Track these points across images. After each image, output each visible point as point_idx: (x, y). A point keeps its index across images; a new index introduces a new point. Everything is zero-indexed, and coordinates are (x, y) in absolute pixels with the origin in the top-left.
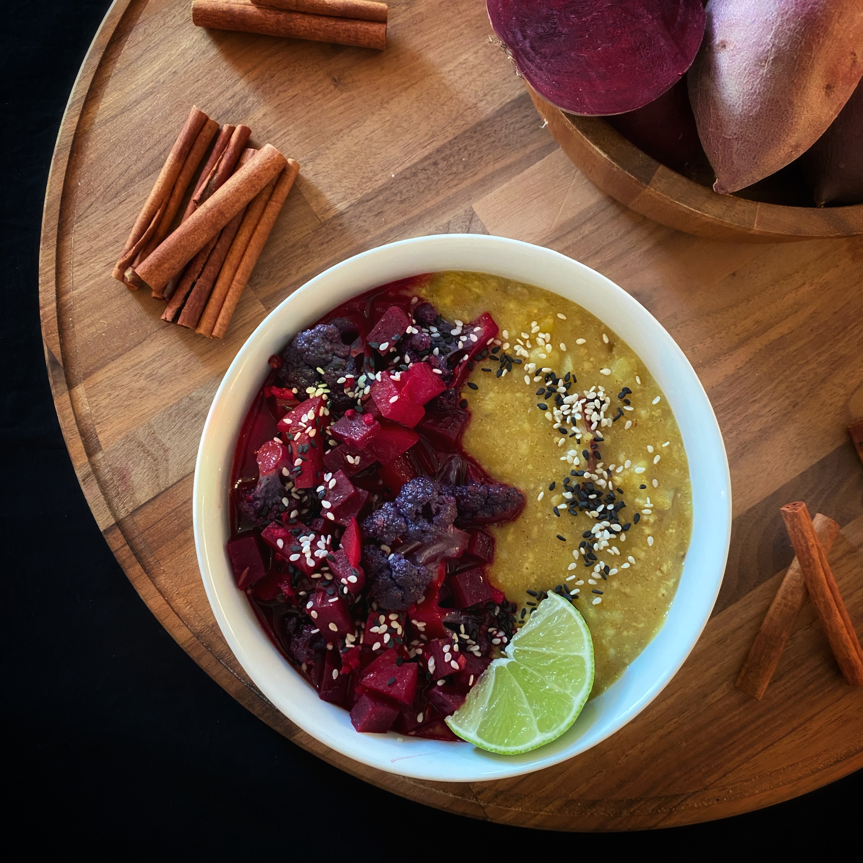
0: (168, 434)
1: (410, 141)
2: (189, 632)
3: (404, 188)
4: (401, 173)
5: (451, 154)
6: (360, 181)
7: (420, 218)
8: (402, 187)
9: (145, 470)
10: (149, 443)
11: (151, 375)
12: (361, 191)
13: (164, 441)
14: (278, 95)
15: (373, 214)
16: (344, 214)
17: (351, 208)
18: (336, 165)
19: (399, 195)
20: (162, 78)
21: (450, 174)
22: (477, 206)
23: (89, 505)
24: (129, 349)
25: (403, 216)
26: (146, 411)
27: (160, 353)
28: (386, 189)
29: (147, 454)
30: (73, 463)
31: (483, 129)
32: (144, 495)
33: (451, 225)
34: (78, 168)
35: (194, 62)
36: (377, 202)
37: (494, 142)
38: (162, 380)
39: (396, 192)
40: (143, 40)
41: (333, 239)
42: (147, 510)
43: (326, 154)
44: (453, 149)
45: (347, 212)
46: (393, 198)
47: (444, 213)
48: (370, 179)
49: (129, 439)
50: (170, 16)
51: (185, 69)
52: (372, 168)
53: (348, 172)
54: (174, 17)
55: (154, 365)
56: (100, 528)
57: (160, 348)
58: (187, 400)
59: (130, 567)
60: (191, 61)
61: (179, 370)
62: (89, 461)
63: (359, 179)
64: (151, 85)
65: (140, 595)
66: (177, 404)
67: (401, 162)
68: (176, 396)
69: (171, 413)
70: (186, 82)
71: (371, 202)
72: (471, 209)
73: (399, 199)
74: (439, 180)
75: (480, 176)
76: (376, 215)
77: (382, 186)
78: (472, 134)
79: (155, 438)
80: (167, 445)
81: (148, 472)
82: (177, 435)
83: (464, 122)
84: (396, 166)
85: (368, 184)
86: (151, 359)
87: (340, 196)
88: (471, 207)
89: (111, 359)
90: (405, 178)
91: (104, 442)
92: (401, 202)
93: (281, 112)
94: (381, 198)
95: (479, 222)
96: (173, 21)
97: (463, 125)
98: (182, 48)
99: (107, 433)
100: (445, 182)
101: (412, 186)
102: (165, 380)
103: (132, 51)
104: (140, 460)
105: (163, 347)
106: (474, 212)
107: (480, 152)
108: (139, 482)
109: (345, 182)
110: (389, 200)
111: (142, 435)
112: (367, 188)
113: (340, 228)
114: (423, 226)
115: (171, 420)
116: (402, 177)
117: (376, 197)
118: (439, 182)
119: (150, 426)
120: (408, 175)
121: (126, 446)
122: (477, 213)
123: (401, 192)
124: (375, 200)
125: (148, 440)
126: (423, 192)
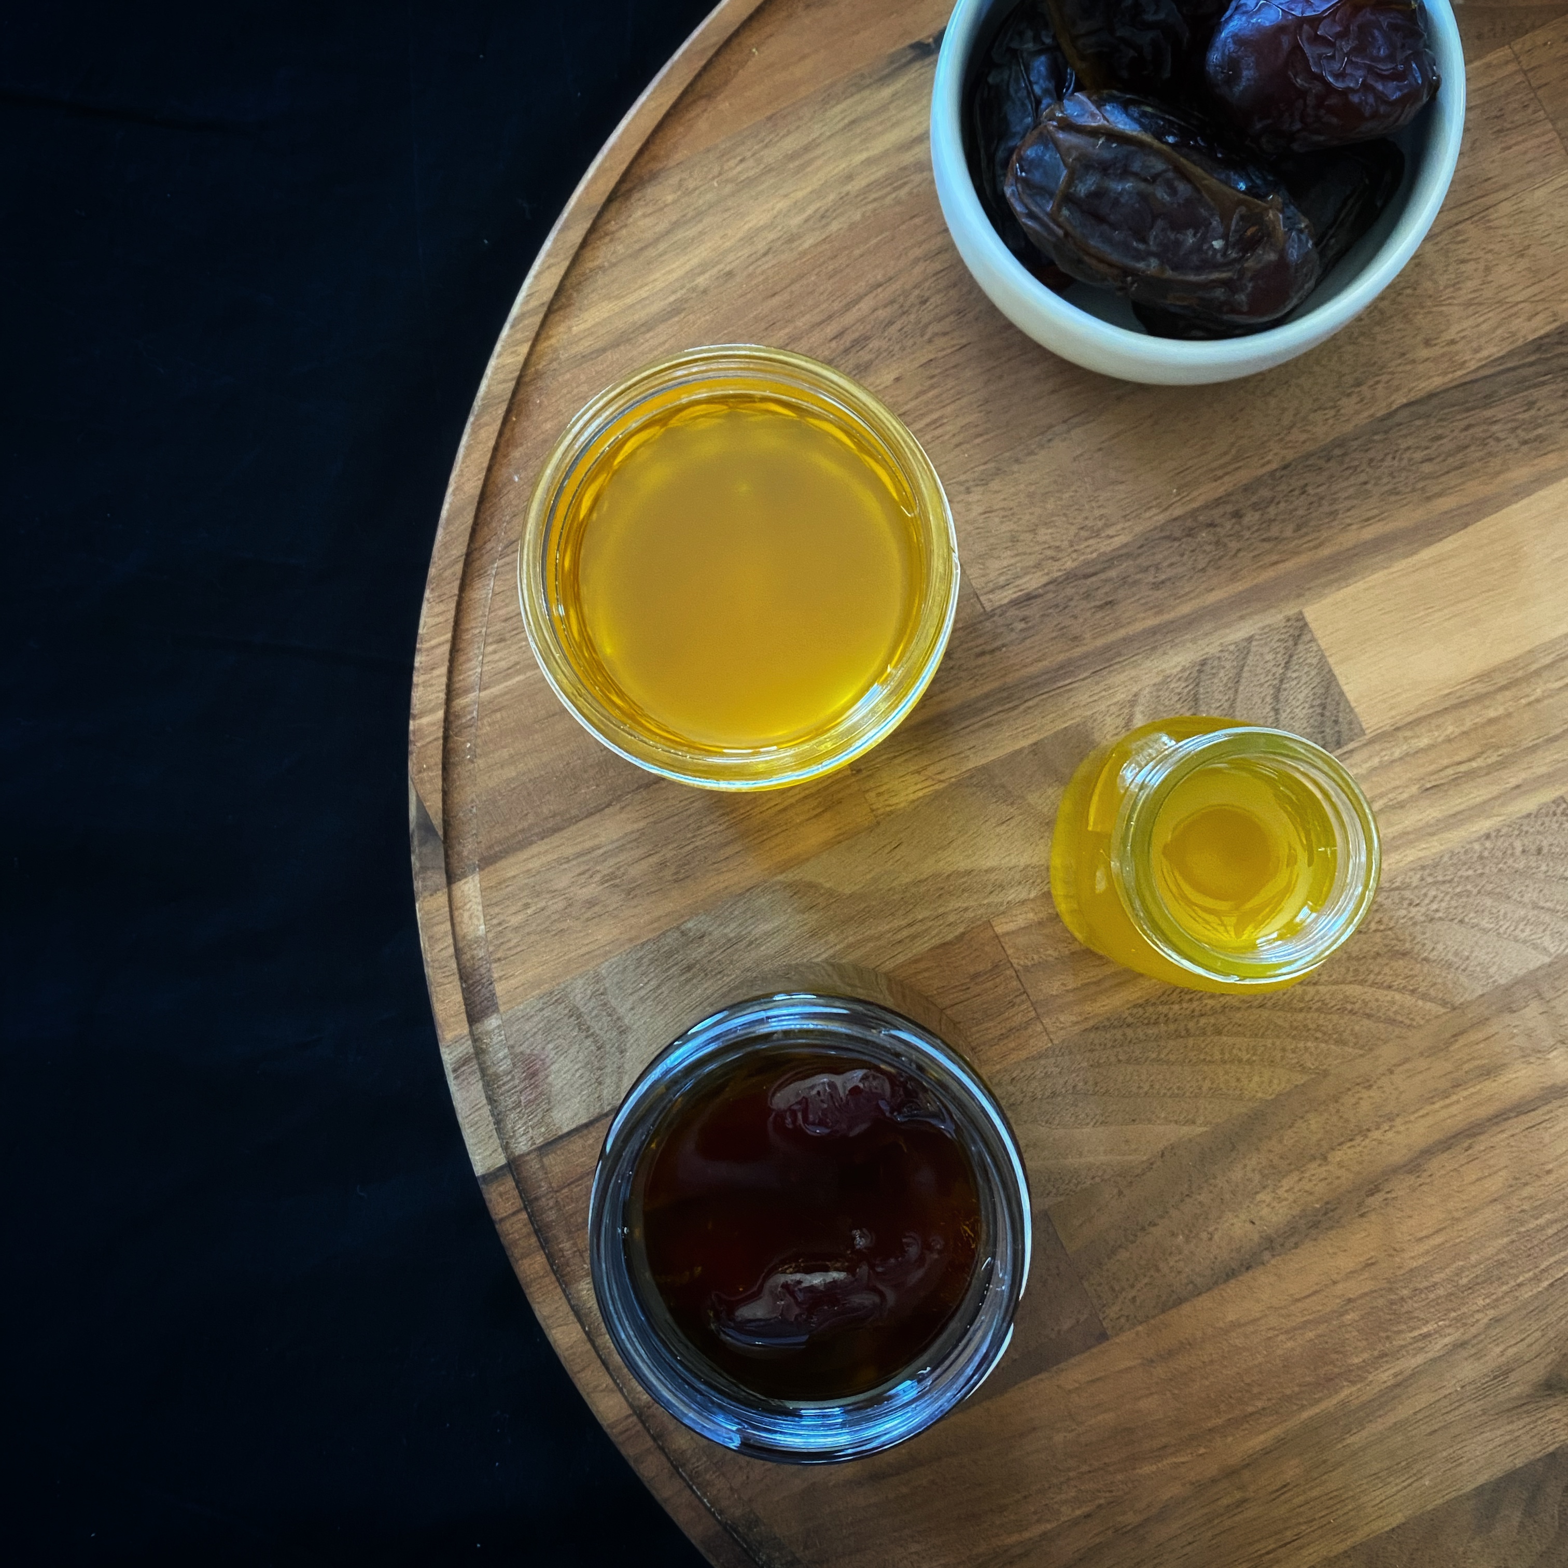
0: (632, 999)
1: (1190, 463)
2: (625, 1405)
3: (1165, 558)
4: (1162, 528)
5: (1273, 498)
6: (1076, 535)
7: (1190, 623)
8: (1159, 557)
9: (579, 1065)
10: (591, 1012)
11: (612, 876)
12: (1074, 556)
13: (621, 1011)
14: (930, 341)
15: (1093, 604)
16: (1036, 597)
17: (1051, 587)
18: (1030, 495)
19: (1152, 571)
20: (702, 281)
21: (1264, 540)
22: (1311, 613)
23: (460, 1119)
24: (575, 820)
25: (1157, 613)
26: (592, 947)
27: (634, 836)
28: (1128, 555)
29: (584, 1034)
30: (439, 1032)
31: (1345, 454)
32: (569, 1115)
33: (1254, 643)
34: (517, 447)
35: (770, 256)
36: (1106, 581)
37: (1365, 483)
38: (633, 889)
39: (1148, 563)
40: (674, 202)
41: (1004, 646)
42: (572, 1147)
43: (1013, 473)
44: (1279, 488)
45: (1040, 596)
46: (1138, 576)
47: (1242, 618)
48: (1096, 533)
49: (556, 998)
50: (735, 157)
51: (751, 268)
52: (1103, 511)
53: (1052, 515)
54: (741, 161)
55: (622, 857)
56: (475, 1169)
57: (636, 826)
58: (677, 934)
59: (524, 1256)
60: (765, 254)
61: (668, 874)
62: (471, 1033)
63: (1073, 530)
64: (679, 295)
65: (537, 1314)
66: (656, 940)
67: (1165, 505)
68: (656, 925)
69: (641, 958)
70: (749, 296)
71: (1094, 579)
72: (1300, 618)
73: (1151, 579)
74: (1239, 550)
75: (1326, 552)
76: (1101, 607)
77: (1118, 549)
78: (1321, 463)
79: (605, 1004)
80: (626, 1021)
81: (580, 1072)
82: (649, 1002)
83: (1304, 436)
84: (1154, 511)
85: (1091, 542)
86: (616, 844)
87: (1031, 561)
88: (1301, 613)
89: (537, 834)
90: (1171, 538)
91: (505, 1000)
92: (1156, 586)
93: (933, 377)
94: (1113, 573)
95: (1313, 644)
96: (739, 169)
97: (1304, 442)
98: (750, 225)
99: (513, 982)
100: (1252, 554)
101: (1182, 555)
102: (638, 892)
103: (648, 221)
104: (571, 1045)
105: (642, 824)
106: (1306, 625)
107: (1334, 501)
108: (562, 1088)
109: (1044, 534)
110: (1130, 580)
111: (579, 993)
112: (1089, 550)
113: (1022, 625)
114: (1194, 641)
115: (639, 971)
116: (1163, 534)
117: (1103, 570)
118: (1241, 554)
119: (598, 979)
120: (1178, 534)
121: (546, 1013)
122: (1313, 625)
123: (1157, 568)
124: (1103, 576)
125: (591, 1004)
126: (1203, 570)
